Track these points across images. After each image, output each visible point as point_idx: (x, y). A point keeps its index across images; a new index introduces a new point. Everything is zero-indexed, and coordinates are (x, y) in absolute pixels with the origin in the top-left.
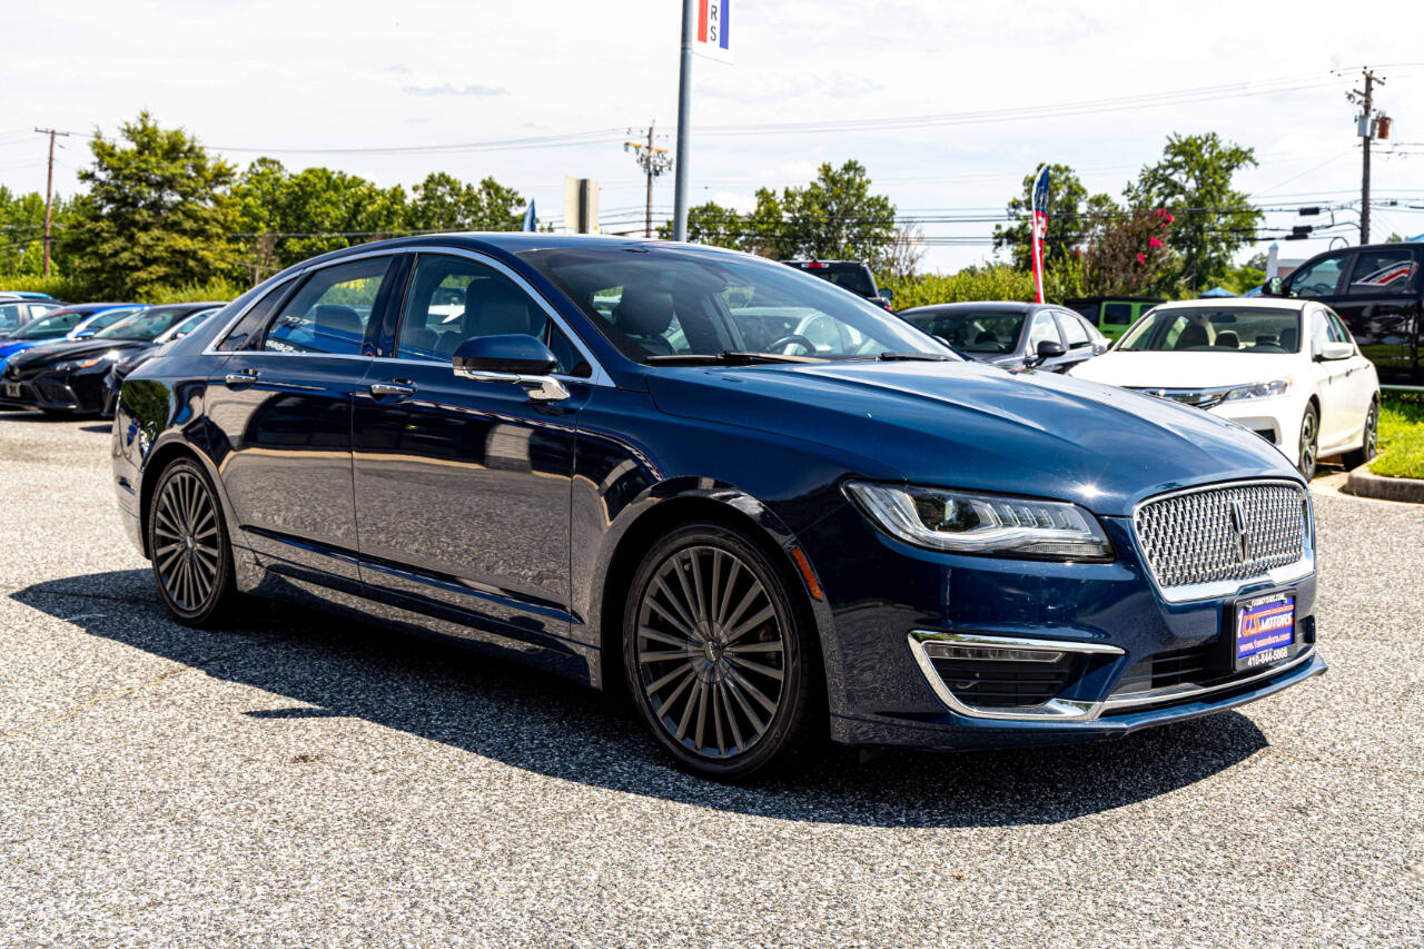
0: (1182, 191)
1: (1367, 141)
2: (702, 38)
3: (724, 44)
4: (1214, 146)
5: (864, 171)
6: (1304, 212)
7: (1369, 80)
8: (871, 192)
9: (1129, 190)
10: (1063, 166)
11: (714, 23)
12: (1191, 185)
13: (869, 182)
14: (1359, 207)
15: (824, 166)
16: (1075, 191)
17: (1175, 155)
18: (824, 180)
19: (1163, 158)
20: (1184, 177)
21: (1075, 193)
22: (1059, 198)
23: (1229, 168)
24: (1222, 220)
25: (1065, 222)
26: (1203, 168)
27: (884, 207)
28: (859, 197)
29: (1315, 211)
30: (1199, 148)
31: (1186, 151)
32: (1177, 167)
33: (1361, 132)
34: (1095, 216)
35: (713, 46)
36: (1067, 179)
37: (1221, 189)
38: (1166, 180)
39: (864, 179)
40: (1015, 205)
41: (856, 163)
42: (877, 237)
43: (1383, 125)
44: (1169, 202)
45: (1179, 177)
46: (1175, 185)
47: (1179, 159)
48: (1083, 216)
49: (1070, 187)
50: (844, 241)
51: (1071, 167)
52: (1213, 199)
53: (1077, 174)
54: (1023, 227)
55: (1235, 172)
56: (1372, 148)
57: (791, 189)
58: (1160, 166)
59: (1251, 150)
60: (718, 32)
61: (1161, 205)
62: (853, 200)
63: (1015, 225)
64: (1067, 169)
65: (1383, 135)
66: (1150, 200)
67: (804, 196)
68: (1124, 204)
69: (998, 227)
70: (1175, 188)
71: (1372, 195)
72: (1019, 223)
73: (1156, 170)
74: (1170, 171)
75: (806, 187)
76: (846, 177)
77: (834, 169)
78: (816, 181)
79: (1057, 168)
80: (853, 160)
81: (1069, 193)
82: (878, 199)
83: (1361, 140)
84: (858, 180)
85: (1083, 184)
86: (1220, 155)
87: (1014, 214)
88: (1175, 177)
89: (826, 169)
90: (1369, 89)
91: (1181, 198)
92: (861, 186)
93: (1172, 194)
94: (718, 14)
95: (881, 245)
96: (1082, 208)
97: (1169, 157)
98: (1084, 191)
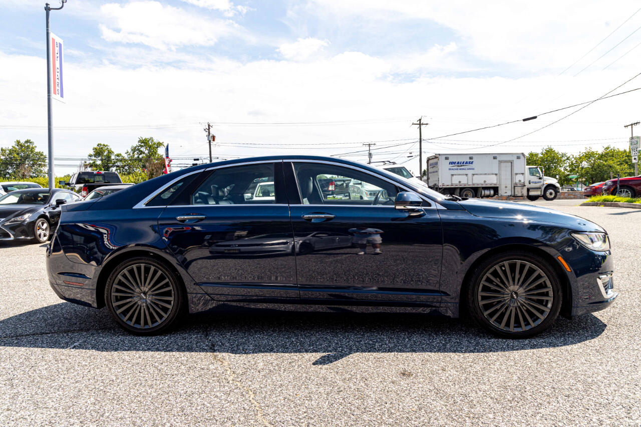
0: (144, 153)
1: (210, 142)
2: (55, 93)
3: (62, 96)
4: (152, 141)
5: (33, 143)
6: (195, 160)
7: (209, 126)
8: (37, 150)
9: (128, 152)
10: (106, 145)
11: (58, 88)
12: (147, 152)
13: (36, 147)
14: (209, 159)
15: (17, 141)
16: (110, 152)
17: (142, 143)
18: (18, 146)
19: (138, 144)
20: (145, 149)
21: (110, 153)
22: (105, 154)
23: (157, 147)
24: (156, 162)
25: (108, 161)
26: (150, 147)
27: (42, 155)
28: (32, 152)
29: (198, 160)
30: (148, 141)
31: (144, 142)
32: (142, 146)
33: (208, 139)
34: (117, 160)
35: (58, 96)
36: (107, 148)
37: (156, 153)
38: (138, 150)
39: (34, 146)
40: (90, 156)
41: (30, 140)
42: (40, 165)
43: (214, 138)
44: (141, 156)
45: (143, 149)
46: (142, 151)
47: (142, 144)
48: (113, 159)
49: (108, 151)
50: (27, 165)
51: (108, 145)
52: (153, 155)
53: (110, 147)
54: (94, 162)
55: (159, 148)
56: (211, 143)
57: (4, 148)
58: (137, 146)
59: (163, 143)
60: (59, 91)
61: (138, 157)
62: (30, 152)
63: (92, 162)
64: (107, 145)
65: (214, 140)
66: (134, 156)
67: (10, 150)
68: (126, 157)
69: (85, 162)
70: (142, 152)
71: (212, 156)
72: (93, 161)
73: (136, 147)
74: (140, 147)
75: (10, 148)
76: (26, 145)
77: (21, 142)
78: (14, 146)
79: (104, 145)
80: (29, 139)
81: (108, 153)
82: (39, 152)
83: (208, 141)
84: (31, 146)
85: (113, 150)
86: (154, 144)
87: (90, 158)
88: (142, 149)
89: (18, 142)
90: (209, 128)
91: (144, 155)
92: (33, 148)
93: (141, 154)
94: (59, 85)
95: (42, 167)
96: (113, 157)
97: (140, 143)
98: (113, 152)
